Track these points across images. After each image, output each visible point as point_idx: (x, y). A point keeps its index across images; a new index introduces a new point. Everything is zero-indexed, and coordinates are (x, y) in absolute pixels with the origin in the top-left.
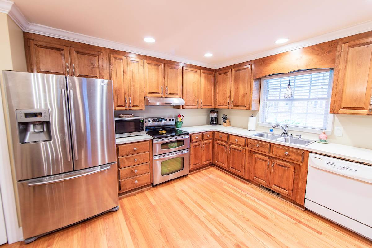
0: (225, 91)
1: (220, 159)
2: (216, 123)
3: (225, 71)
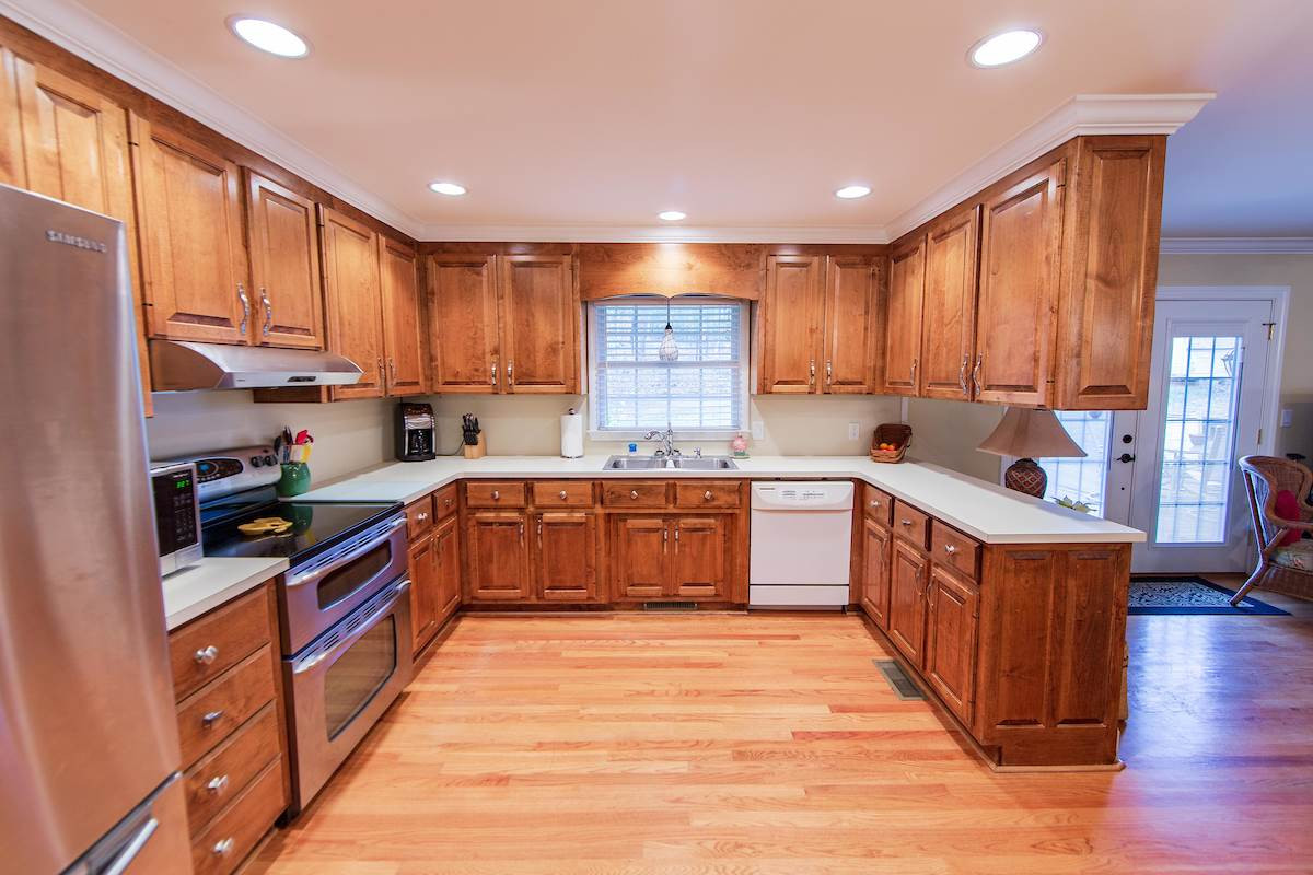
0: (473, 330)
1: (495, 578)
2: (430, 451)
3: (467, 258)
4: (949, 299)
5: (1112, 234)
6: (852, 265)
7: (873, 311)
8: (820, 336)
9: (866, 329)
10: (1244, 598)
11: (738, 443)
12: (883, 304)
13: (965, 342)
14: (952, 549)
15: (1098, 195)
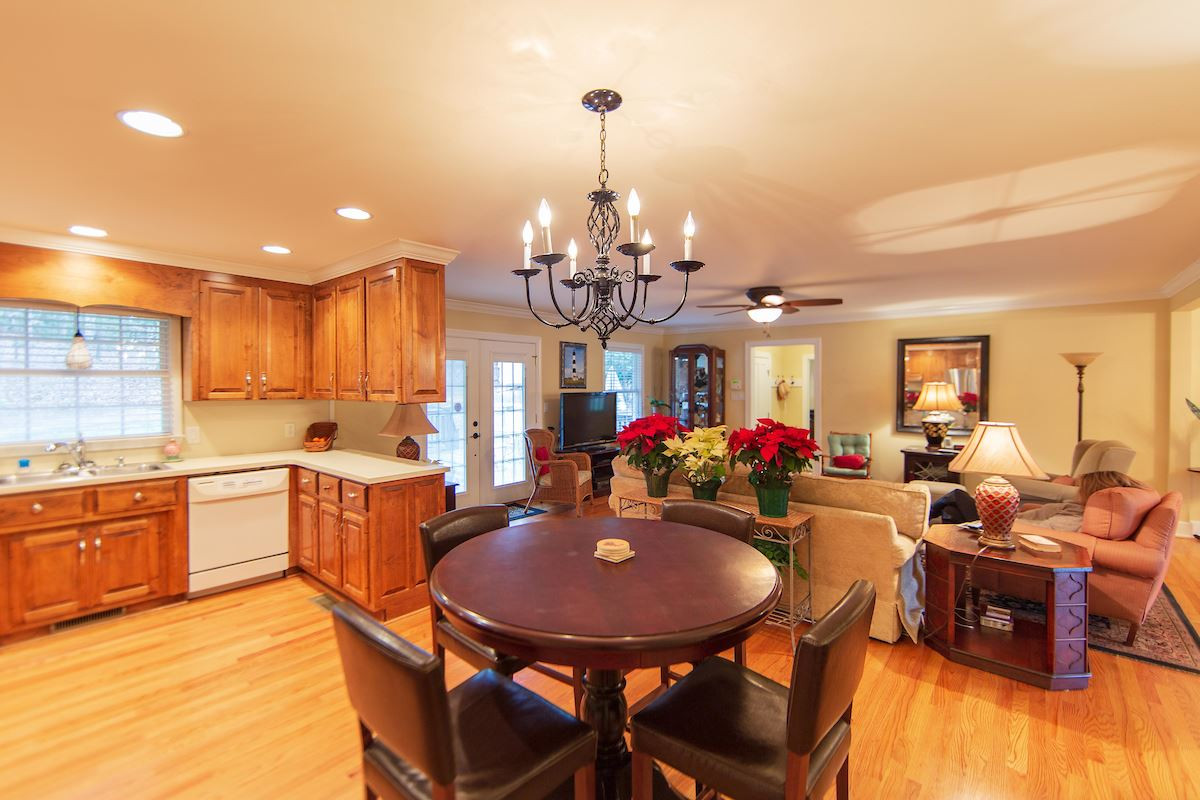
4: (350, 332)
5: (423, 310)
6: (282, 298)
7: (301, 334)
8: (255, 352)
9: (296, 348)
10: (531, 509)
11: (171, 447)
12: (309, 329)
13: (360, 362)
14: (353, 495)
15: (415, 288)
